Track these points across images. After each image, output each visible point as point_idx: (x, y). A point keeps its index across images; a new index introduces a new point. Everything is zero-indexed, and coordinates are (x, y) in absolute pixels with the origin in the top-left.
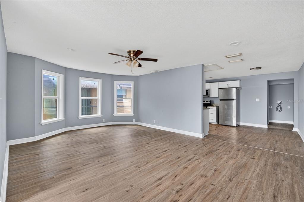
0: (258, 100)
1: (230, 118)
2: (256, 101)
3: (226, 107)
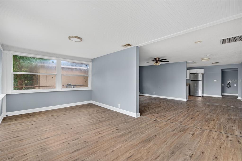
0: (215, 81)
1: (198, 91)
2: (214, 81)
3: (195, 85)
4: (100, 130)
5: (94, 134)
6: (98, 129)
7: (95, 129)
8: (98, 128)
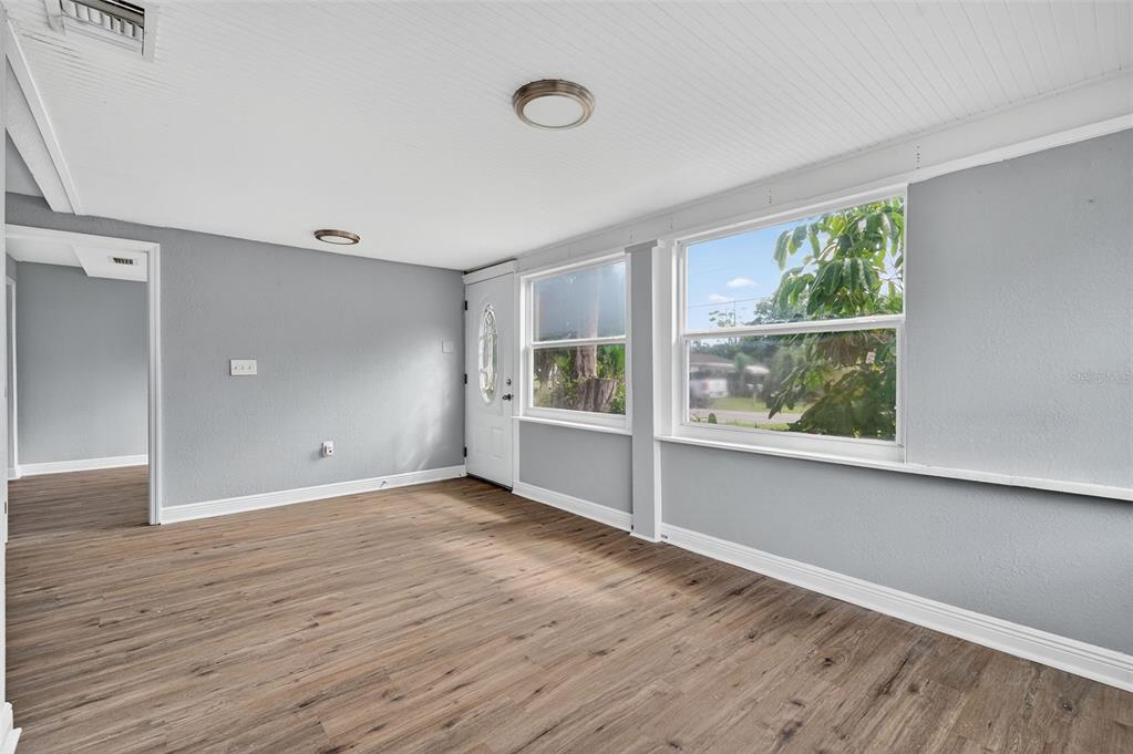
4: (410, 612)
5: (440, 597)
6: (417, 617)
7: (430, 618)
8: (418, 623)
